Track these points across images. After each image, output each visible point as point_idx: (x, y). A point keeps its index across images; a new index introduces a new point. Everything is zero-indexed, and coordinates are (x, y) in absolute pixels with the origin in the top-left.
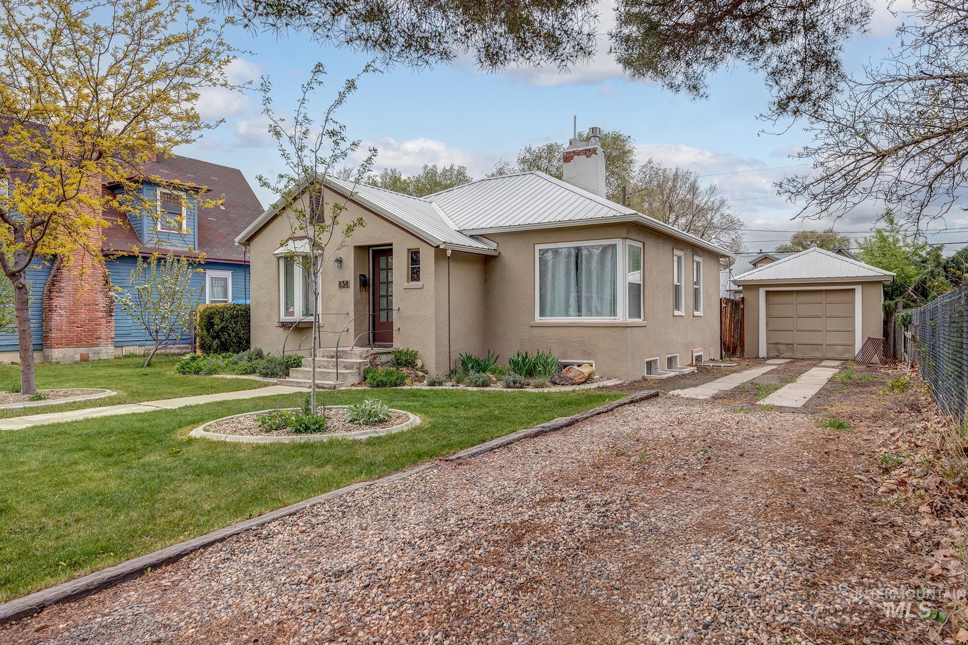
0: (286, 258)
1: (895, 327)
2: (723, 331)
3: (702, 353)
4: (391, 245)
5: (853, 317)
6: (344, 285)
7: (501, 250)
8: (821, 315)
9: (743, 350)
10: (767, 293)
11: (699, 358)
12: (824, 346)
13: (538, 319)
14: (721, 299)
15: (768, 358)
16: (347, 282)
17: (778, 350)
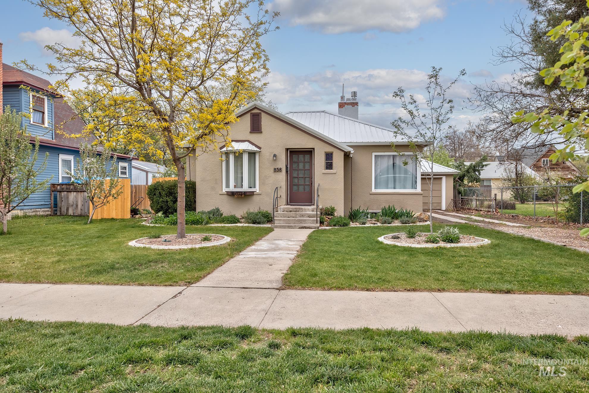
0: (226, 153)
4: (314, 149)
6: (278, 170)
13: (374, 190)
16: (281, 169)
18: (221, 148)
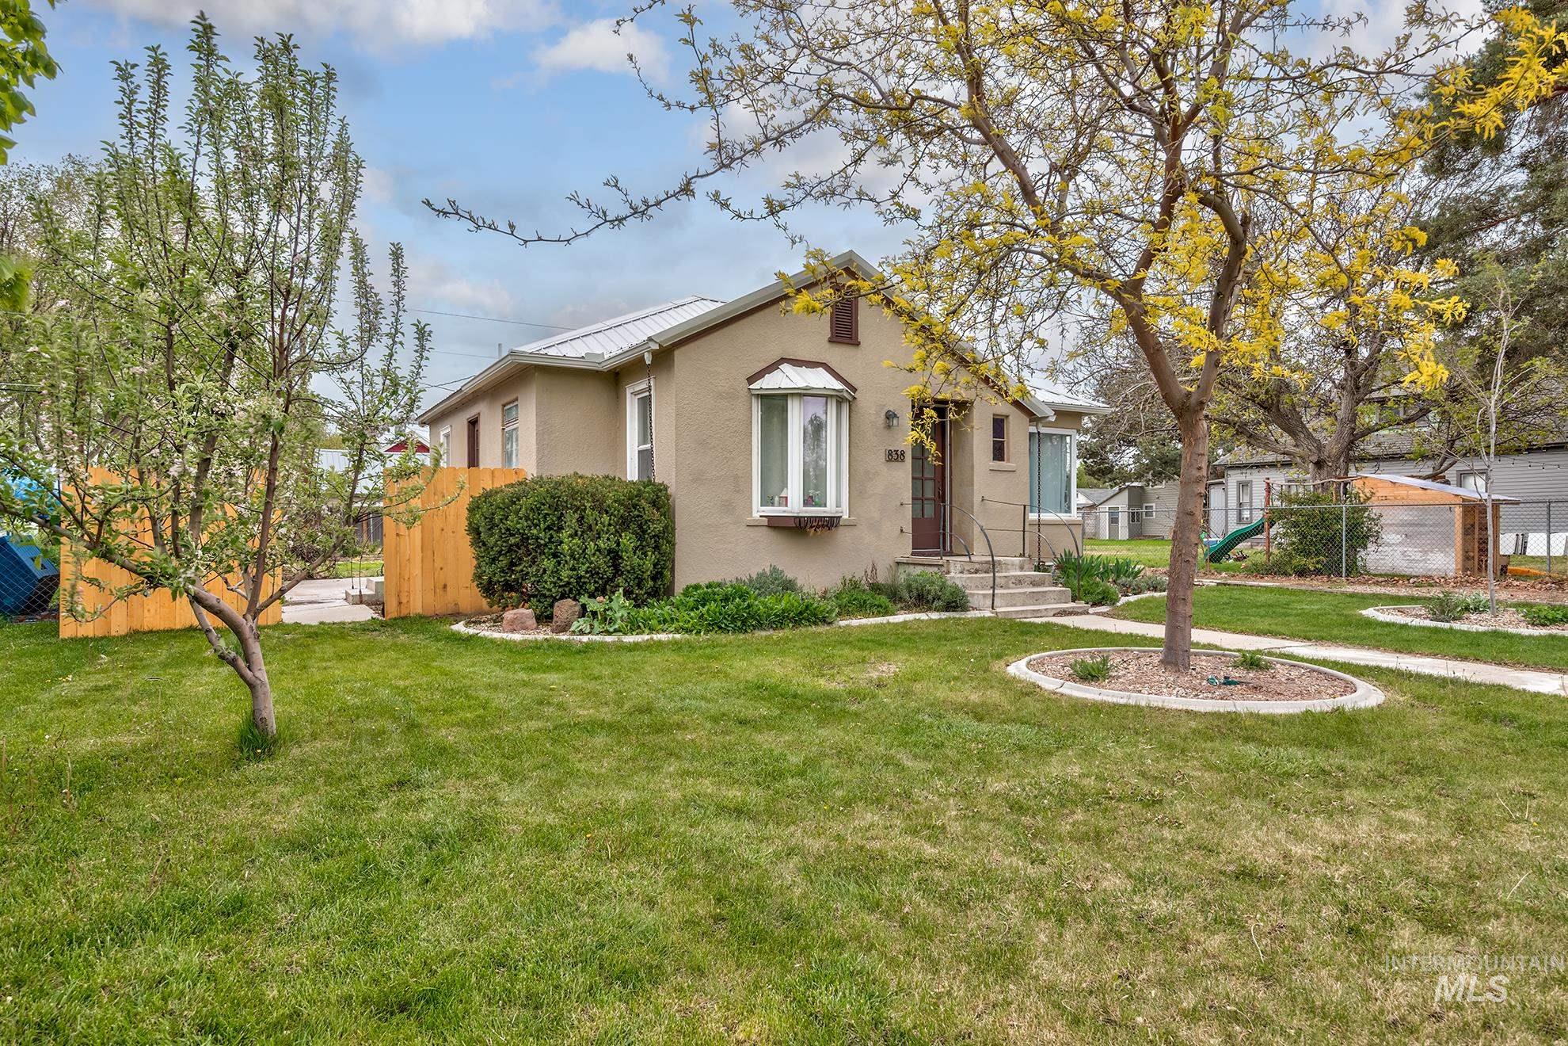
0: (763, 396)
4: (971, 403)
6: (894, 456)
16: (900, 454)
18: (751, 380)
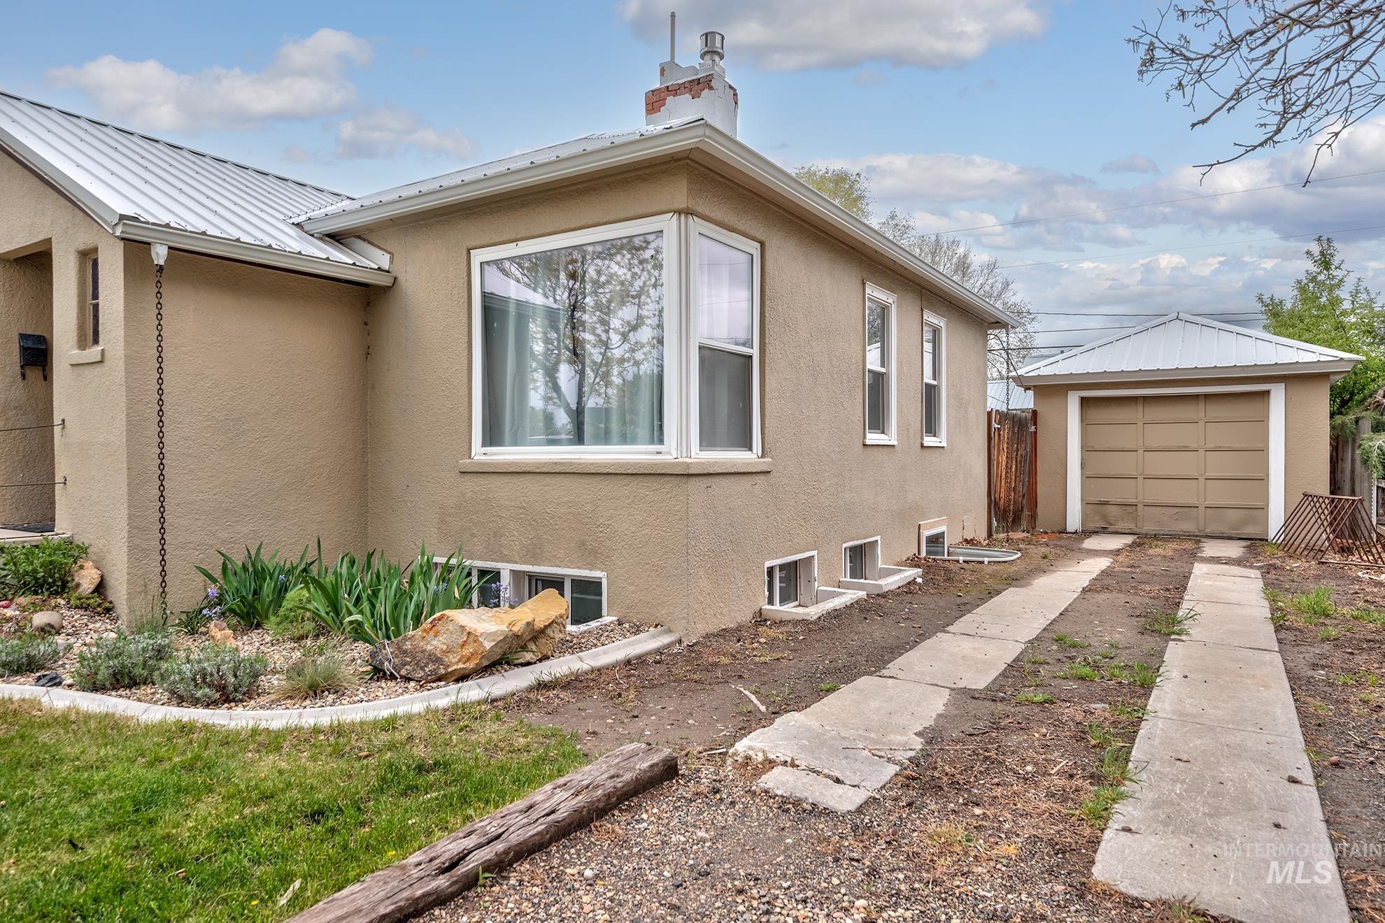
1: (1353, 471)
2: (994, 479)
3: (943, 529)
5: (1264, 450)
7: (398, 271)
8: (1194, 446)
9: (1034, 517)
10: (1084, 402)
11: (936, 540)
12: (1202, 508)
13: (480, 453)
14: (989, 414)
15: (1087, 533)
17: (1104, 517)
